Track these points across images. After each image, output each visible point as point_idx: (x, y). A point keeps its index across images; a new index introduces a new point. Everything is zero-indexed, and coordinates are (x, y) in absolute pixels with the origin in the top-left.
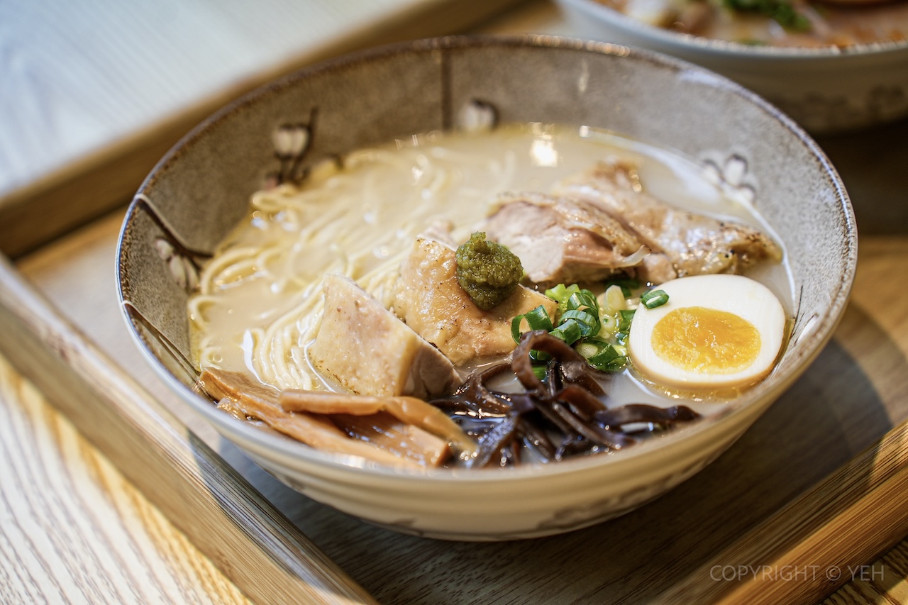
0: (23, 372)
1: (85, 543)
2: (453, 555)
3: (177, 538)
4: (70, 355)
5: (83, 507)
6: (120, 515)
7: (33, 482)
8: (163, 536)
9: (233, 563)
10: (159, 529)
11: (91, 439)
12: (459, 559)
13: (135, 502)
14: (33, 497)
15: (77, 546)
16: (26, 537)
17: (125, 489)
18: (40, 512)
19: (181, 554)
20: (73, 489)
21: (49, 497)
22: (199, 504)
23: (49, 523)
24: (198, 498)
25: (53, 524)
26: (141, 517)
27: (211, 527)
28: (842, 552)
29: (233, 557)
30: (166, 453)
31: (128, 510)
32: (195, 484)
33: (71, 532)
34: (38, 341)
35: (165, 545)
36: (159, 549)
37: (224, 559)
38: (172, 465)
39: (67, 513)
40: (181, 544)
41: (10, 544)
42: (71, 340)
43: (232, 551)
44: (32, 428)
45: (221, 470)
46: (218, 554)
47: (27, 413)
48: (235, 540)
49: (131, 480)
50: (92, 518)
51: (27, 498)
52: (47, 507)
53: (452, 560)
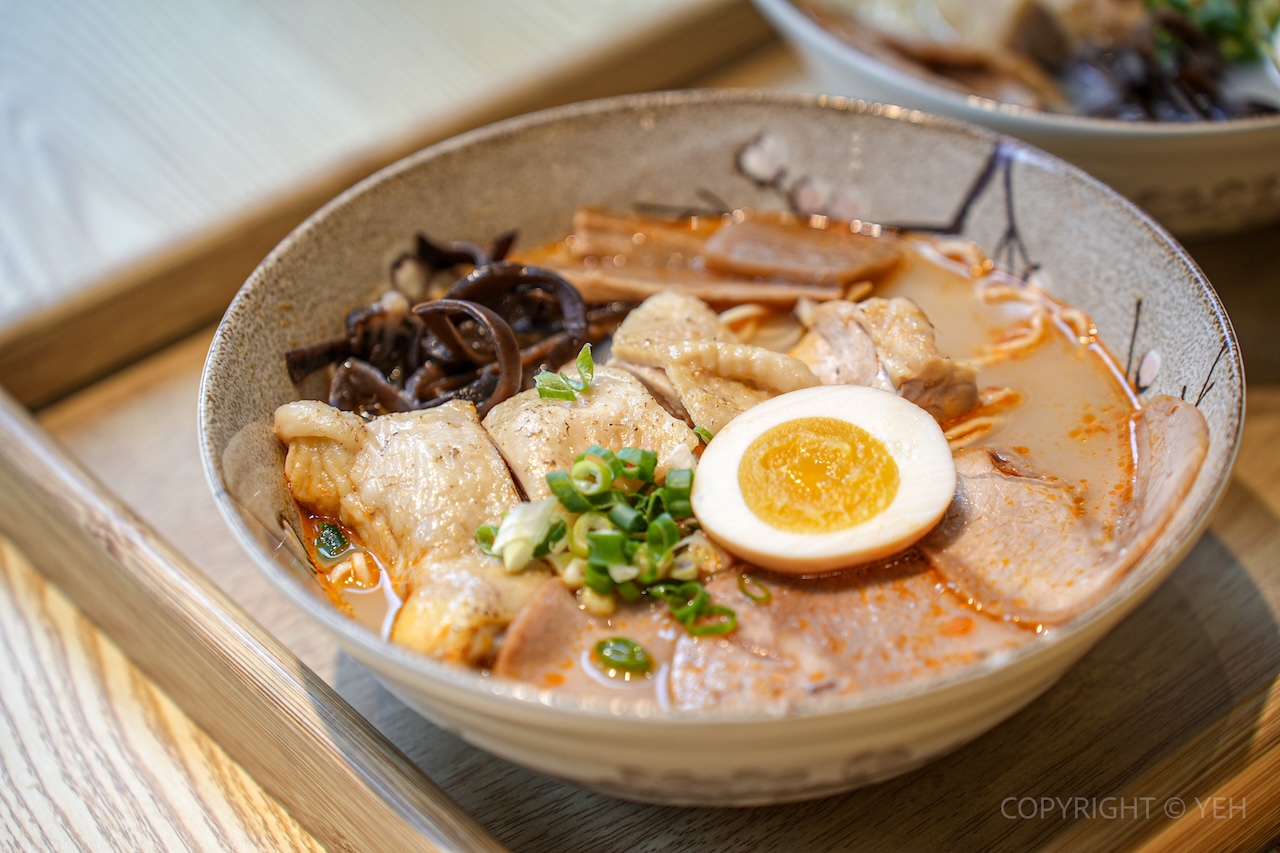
0: (47, 572)
1: (141, 819)
2: (672, 838)
3: (275, 812)
4: (121, 548)
5: (138, 767)
6: (191, 778)
7: (65, 731)
8: (254, 809)
9: (357, 848)
10: (248, 798)
11: (146, 669)
12: (680, 844)
13: (211, 757)
14: (64, 751)
15: (130, 823)
16: (57, 810)
17: (198, 741)
18: (77, 773)
19: (280, 835)
20: (122, 741)
21: (89, 751)
22: (311, 765)
23: (89, 789)
24: (309, 755)
25: (95, 791)
26: (222, 782)
27: (326, 796)
28: (1226, 837)
29: (358, 840)
30: (262, 690)
31: (202, 773)
32: (305, 735)
33: (122, 804)
34: (75, 529)
35: (256, 820)
36: (247, 827)
37: (343, 843)
38: (272, 709)
39: (114, 775)
40: (280, 820)
41: (33, 820)
42: (121, 527)
43: (356, 831)
44: (62, 653)
45: (342, 715)
46: (335, 835)
47: (54, 632)
48: (363, 816)
49: (206, 727)
50: (151, 783)
51: (57, 753)
52: (87, 766)
53: (670, 845)
